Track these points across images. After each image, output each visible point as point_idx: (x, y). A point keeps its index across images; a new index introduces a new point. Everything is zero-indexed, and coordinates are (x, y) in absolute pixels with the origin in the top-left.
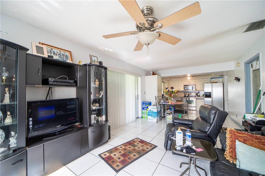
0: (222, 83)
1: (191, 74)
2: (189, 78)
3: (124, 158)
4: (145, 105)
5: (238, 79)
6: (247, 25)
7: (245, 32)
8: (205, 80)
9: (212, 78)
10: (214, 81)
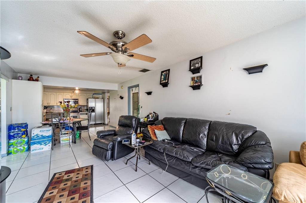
0: (103, 99)
1: (79, 88)
2: (77, 92)
3: (79, 194)
4: (17, 130)
5: (122, 98)
6: (141, 69)
7: (139, 71)
8: (88, 95)
9: (94, 94)
10: (96, 97)
